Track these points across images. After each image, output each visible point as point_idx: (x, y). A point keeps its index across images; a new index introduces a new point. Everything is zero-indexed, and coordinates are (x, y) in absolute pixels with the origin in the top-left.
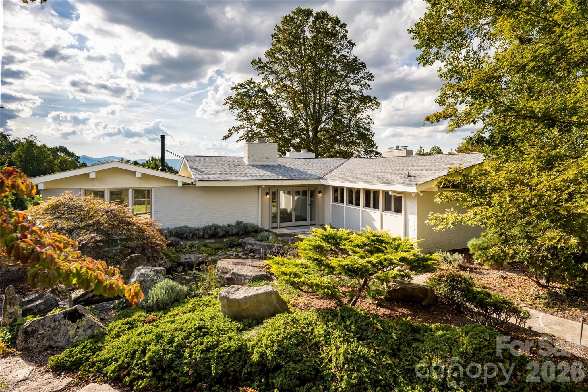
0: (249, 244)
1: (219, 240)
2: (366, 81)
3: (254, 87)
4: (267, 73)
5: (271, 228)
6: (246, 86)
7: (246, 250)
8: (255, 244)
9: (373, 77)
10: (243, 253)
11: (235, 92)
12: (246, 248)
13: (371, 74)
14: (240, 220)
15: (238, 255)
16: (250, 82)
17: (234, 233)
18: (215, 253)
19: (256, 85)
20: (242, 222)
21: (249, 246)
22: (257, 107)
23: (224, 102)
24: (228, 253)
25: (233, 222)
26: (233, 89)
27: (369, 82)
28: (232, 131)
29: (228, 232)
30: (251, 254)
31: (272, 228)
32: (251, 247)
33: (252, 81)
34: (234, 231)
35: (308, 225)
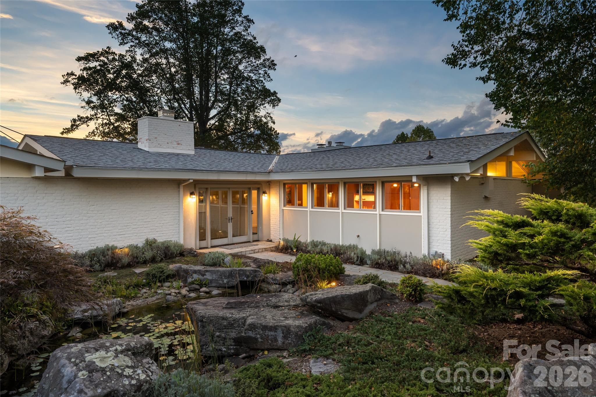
0: (195, 272)
1: (125, 272)
2: (267, 69)
3: (114, 59)
4: (132, 44)
5: (198, 248)
6: (102, 58)
7: (193, 283)
8: (207, 271)
9: (275, 65)
10: (187, 288)
11: (82, 64)
12: (190, 280)
13: (273, 61)
14: (151, 237)
15: (179, 293)
16: (107, 52)
17: (148, 258)
18: (136, 294)
19: (117, 58)
20: (155, 241)
21: (195, 276)
22: (119, 89)
23: (62, 80)
24: (159, 291)
25: (140, 242)
26: (79, 59)
27: (270, 72)
28: (78, 123)
29: (137, 258)
30: (204, 289)
31: (201, 248)
32: (201, 277)
33: (111, 51)
34: (148, 255)
35: (249, 242)
